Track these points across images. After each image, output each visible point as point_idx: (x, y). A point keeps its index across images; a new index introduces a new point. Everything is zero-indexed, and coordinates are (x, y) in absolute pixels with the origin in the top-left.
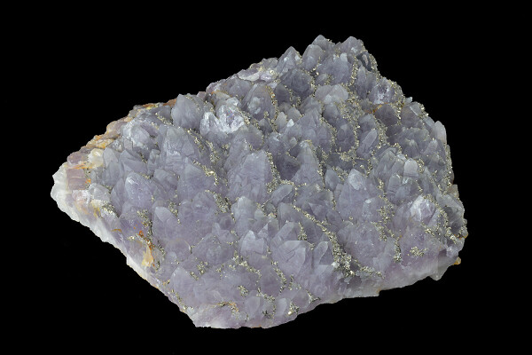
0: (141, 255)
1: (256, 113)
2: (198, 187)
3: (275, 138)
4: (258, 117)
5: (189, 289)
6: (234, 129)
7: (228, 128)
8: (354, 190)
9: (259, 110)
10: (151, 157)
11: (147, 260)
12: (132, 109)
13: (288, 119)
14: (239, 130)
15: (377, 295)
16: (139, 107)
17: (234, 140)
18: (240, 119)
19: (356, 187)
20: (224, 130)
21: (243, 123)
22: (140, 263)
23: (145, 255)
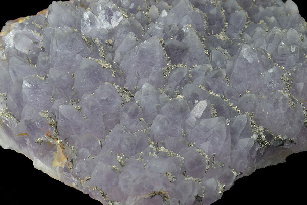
0: (51, 156)
1: (131, 7)
2: (97, 81)
3: (157, 27)
4: (134, 11)
5: (113, 183)
6: (115, 24)
7: (109, 24)
8: (248, 63)
9: (133, 4)
10: (39, 59)
11: (59, 160)
12: (4, 25)
13: (160, 11)
14: (120, 24)
15: (285, 162)
16: (11, 22)
17: (118, 34)
18: (119, 14)
19: (250, 60)
20: (105, 27)
21: (122, 18)
22: (51, 165)
23: (56, 156)
